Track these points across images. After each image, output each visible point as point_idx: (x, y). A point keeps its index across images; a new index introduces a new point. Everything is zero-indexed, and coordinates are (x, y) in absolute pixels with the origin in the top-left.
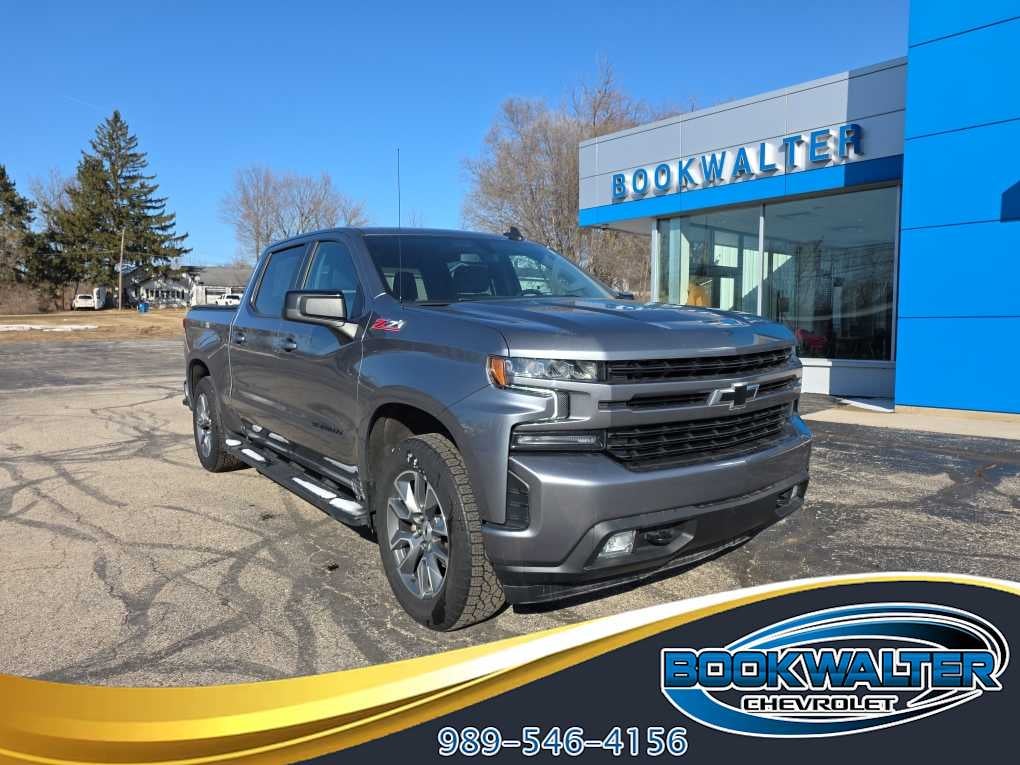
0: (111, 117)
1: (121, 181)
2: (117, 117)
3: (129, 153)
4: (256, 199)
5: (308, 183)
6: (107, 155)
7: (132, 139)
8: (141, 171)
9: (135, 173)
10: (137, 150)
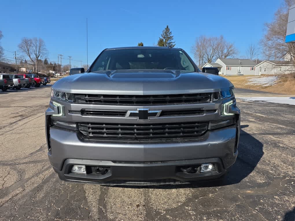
0: (166, 27)
1: (167, 44)
2: (167, 27)
3: (169, 36)
4: (201, 46)
5: (216, 39)
6: (164, 38)
7: (171, 32)
8: (172, 41)
9: (170, 42)
10: (171, 35)
